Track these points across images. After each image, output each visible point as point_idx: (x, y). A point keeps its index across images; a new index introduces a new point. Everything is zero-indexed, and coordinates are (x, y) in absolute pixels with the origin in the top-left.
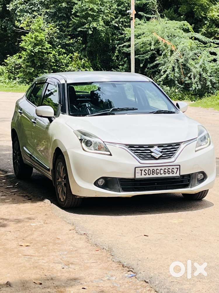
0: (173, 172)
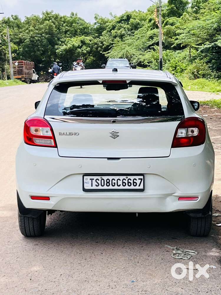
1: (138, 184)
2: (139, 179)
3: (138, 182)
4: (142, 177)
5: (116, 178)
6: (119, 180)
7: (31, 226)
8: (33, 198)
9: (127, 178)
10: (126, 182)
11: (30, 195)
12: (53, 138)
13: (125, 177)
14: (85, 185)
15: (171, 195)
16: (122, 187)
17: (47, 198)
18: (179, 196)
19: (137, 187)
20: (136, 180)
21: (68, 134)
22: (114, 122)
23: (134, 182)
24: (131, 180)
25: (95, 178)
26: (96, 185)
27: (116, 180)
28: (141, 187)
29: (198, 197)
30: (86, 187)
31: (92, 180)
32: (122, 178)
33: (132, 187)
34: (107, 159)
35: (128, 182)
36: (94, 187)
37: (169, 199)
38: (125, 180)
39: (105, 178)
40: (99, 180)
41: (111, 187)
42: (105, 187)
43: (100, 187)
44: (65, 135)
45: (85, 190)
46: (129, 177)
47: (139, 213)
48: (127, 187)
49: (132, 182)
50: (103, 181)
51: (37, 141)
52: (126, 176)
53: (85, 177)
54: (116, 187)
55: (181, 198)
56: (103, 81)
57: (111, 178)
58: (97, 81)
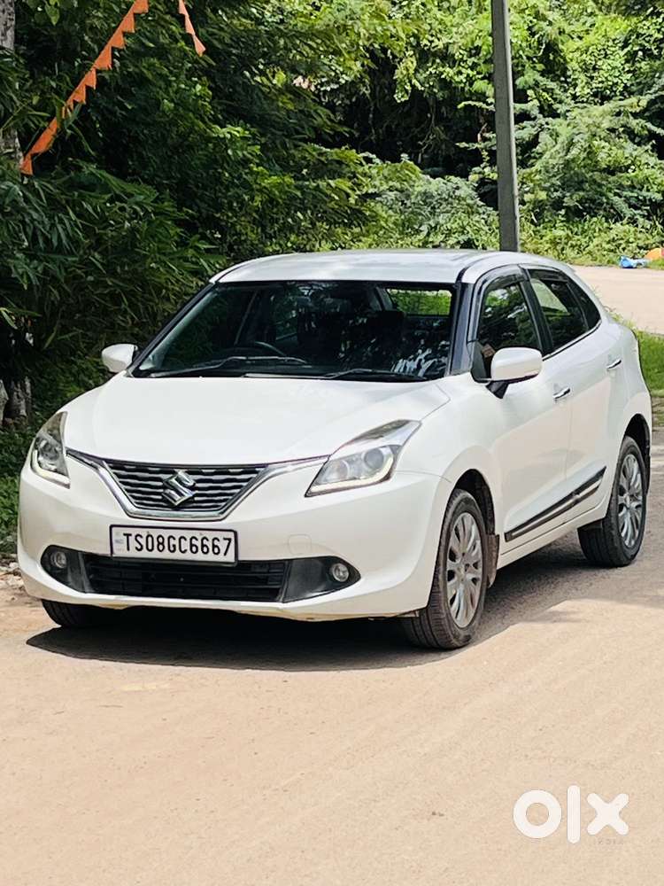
0: (216, 550)
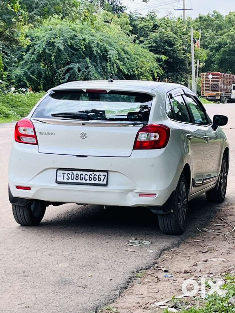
1: (102, 180)
2: (103, 175)
3: (102, 177)
4: (106, 174)
5: (84, 173)
6: (86, 176)
7: (22, 215)
8: (18, 187)
9: (93, 174)
10: (92, 177)
11: (15, 185)
12: (35, 136)
13: (91, 173)
14: (58, 178)
15: (132, 191)
16: (88, 182)
17: (29, 188)
18: (140, 193)
19: (101, 182)
20: (101, 176)
21: (46, 133)
22: (83, 124)
23: (99, 178)
24: (96, 176)
25: (67, 172)
26: (67, 179)
27: (84, 175)
28: (105, 182)
29: (156, 195)
30: (58, 180)
31: (64, 174)
32: (89, 173)
33: (97, 182)
34: (75, 156)
35: (94, 178)
36: (65, 180)
37: (130, 195)
38: (92, 175)
39: (75, 173)
40: (70, 174)
41: (79, 181)
42: (75, 181)
43: (70, 181)
44: (44, 134)
45: (57, 182)
46: (95, 173)
47: (106, 206)
48: (93, 182)
49: (97, 177)
50: (73, 175)
51: (24, 139)
52: (93, 172)
53: (59, 171)
54: (83, 181)
55: (141, 194)
56: (87, 90)
57: (80, 173)
58: (82, 90)
